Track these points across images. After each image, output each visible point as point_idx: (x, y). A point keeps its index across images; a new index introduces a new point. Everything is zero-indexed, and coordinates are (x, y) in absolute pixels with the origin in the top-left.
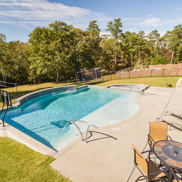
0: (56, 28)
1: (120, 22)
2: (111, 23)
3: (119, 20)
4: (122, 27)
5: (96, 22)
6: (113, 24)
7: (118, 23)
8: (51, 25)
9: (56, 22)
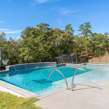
0: (41, 27)
1: (89, 25)
2: (82, 25)
3: (88, 23)
4: (91, 28)
5: (70, 25)
6: (84, 26)
7: (88, 25)
8: (37, 26)
9: (42, 23)
